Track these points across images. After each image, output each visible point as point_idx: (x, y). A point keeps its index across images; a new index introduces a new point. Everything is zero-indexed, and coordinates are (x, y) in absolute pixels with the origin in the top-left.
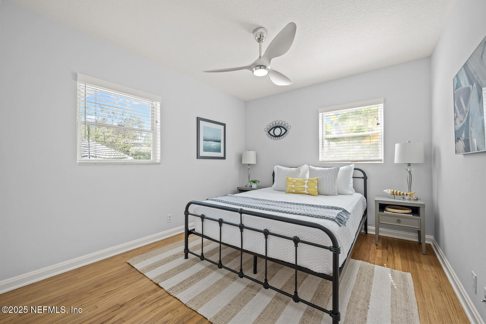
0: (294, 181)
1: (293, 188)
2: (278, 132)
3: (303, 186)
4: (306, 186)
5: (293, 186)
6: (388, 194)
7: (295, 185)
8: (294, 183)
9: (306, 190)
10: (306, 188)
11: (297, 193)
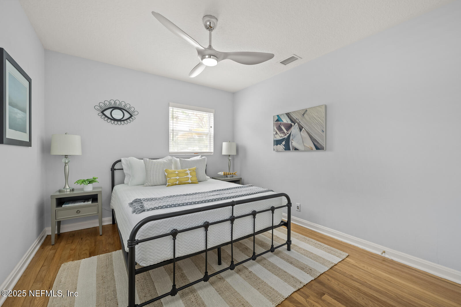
0: (177, 172)
1: (177, 180)
2: (117, 114)
3: (187, 176)
4: (190, 176)
5: (178, 178)
6: (221, 175)
7: (179, 177)
8: (177, 175)
9: (190, 179)
10: (190, 177)
11: (181, 184)
